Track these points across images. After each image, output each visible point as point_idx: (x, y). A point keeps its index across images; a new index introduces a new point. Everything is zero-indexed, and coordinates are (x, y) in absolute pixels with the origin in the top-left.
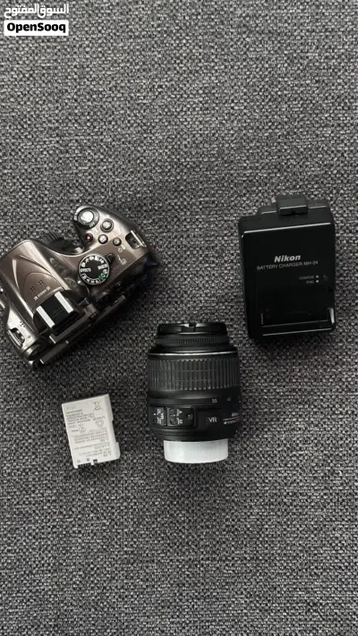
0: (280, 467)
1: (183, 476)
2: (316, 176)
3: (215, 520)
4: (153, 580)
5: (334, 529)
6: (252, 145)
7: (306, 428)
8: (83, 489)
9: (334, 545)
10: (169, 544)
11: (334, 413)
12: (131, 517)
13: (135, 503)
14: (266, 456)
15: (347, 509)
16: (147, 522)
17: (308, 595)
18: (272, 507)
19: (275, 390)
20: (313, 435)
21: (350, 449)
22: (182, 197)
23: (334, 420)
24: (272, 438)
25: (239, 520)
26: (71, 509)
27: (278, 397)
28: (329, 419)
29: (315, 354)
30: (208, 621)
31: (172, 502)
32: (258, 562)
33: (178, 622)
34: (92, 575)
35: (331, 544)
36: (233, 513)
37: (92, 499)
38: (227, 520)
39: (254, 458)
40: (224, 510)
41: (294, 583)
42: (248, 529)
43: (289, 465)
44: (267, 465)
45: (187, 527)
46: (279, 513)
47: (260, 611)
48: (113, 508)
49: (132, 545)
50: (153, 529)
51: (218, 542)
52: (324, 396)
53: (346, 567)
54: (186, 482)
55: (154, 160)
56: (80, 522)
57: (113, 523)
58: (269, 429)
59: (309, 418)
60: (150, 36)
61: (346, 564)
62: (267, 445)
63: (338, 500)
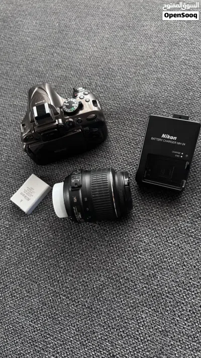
0: (126, 259)
1: (73, 242)
3: (78, 274)
4: (32, 293)
5: (143, 311)
6: (171, 104)
7: (148, 243)
8: (22, 228)
9: (139, 321)
10: (49, 277)
11: (167, 241)
12: (38, 252)
13: (43, 246)
14: (120, 249)
15: (155, 302)
16: (44, 259)
17: (111, 347)
18: (112, 281)
19: (139, 216)
20: (151, 248)
21: (170, 266)
23: (166, 245)
24: (127, 242)
25: (91, 281)
26: (12, 236)
27: (139, 220)
28: (163, 243)
29: (167, 206)
30: (49, 334)
31: (61, 254)
32: (91, 311)
33: (33, 326)
34: (4, 276)
35: (137, 320)
36: (89, 275)
37: (24, 235)
38: (85, 277)
39: (114, 248)
40: (85, 271)
41: (107, 335)
42: (94, 288)
43: (131, 261)
44: (119, 255)
45: (62, 271)
46: (114, 287)
47: (80, 343)
48: (31, 244)
49: (30, 268)
50: (45, 264)
51: (74, 288)
52: (165, 230)
53: (142, 340)
54: (73, 246)
56: (12, 244)
57: (27, 252)
58: (128, 235)
59: (152, 238)
61: (142, 338)
62: (123, 244)
63: (151, 294)
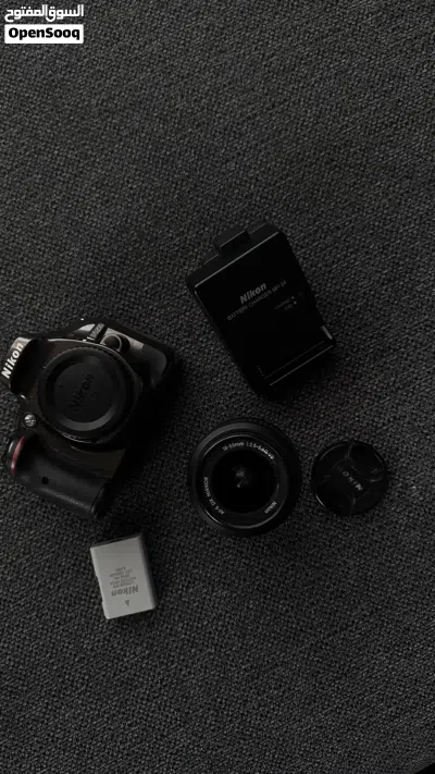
2: (242, 212)
21: (411, 455)
22: (126, 295)
33: (332, 711)
34: (224, 709)
36: (330, 578)
55: (82, 274)
60: (22, 164)
63: (425, 512)
